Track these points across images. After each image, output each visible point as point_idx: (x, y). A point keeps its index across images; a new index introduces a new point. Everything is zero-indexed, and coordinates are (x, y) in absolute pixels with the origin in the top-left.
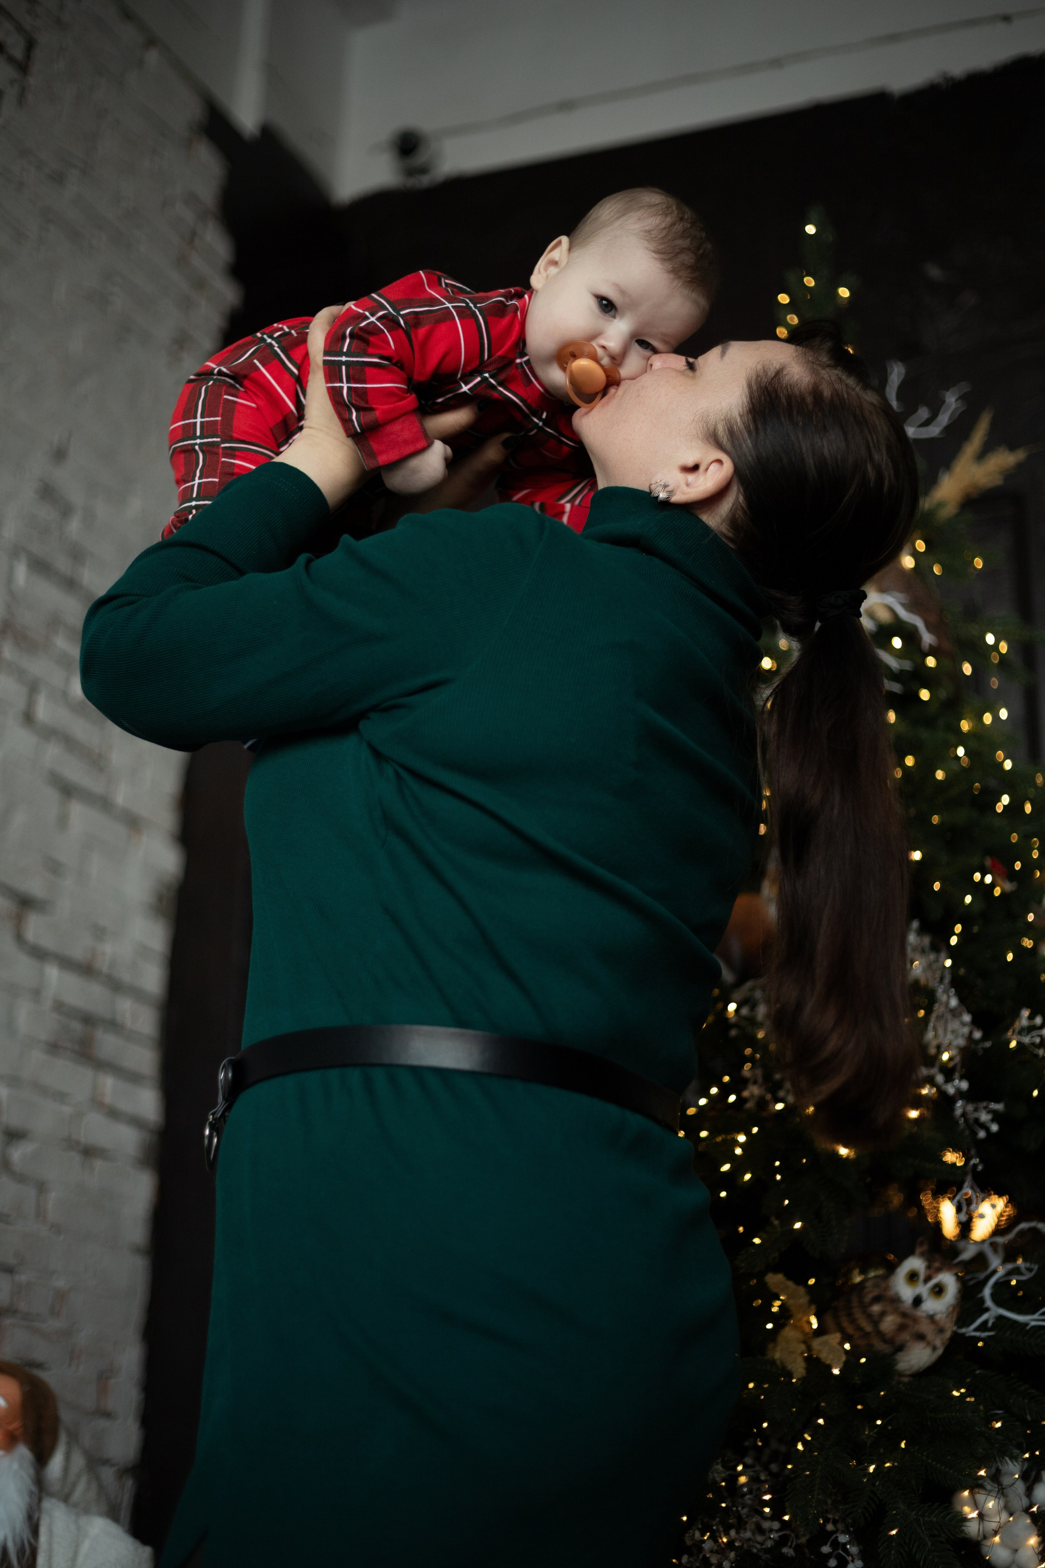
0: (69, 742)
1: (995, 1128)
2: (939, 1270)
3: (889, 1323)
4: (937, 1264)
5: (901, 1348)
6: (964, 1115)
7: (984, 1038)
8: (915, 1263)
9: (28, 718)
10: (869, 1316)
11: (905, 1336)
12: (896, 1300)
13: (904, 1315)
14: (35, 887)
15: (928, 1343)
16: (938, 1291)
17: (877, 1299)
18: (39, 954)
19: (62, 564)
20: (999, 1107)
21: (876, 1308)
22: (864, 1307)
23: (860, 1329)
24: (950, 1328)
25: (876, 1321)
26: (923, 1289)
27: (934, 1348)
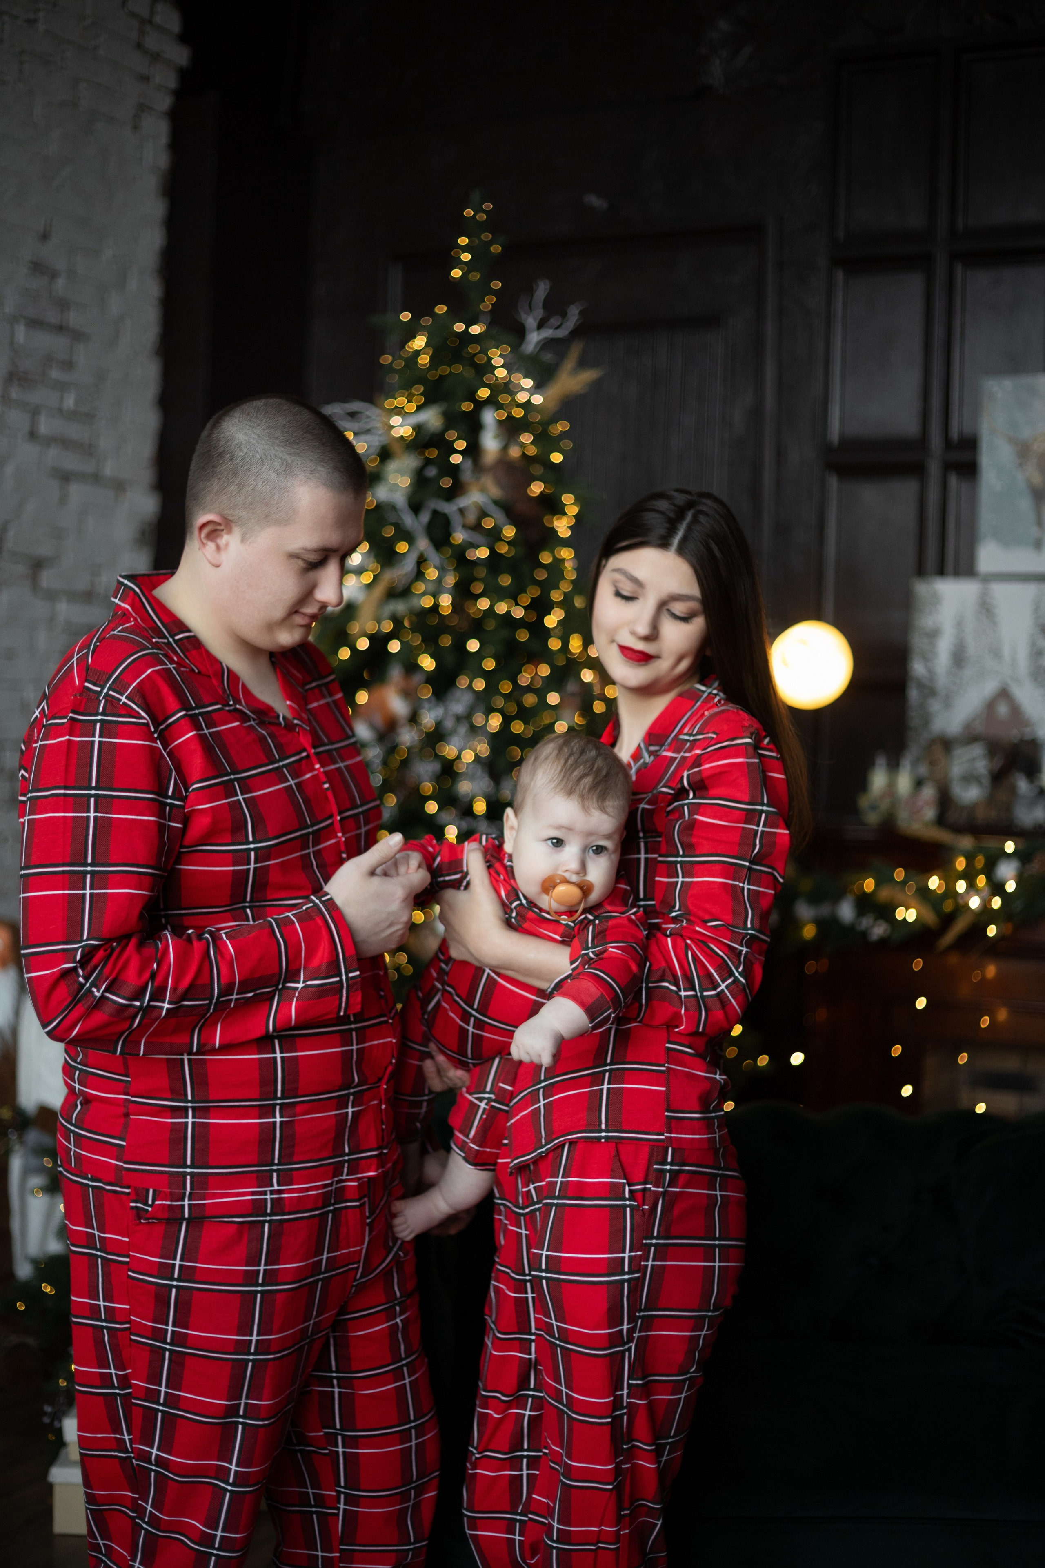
0: (65, 443)
9: (33, 435)
14: (45, 549)
18: (51, 596)
19: (52, 317)
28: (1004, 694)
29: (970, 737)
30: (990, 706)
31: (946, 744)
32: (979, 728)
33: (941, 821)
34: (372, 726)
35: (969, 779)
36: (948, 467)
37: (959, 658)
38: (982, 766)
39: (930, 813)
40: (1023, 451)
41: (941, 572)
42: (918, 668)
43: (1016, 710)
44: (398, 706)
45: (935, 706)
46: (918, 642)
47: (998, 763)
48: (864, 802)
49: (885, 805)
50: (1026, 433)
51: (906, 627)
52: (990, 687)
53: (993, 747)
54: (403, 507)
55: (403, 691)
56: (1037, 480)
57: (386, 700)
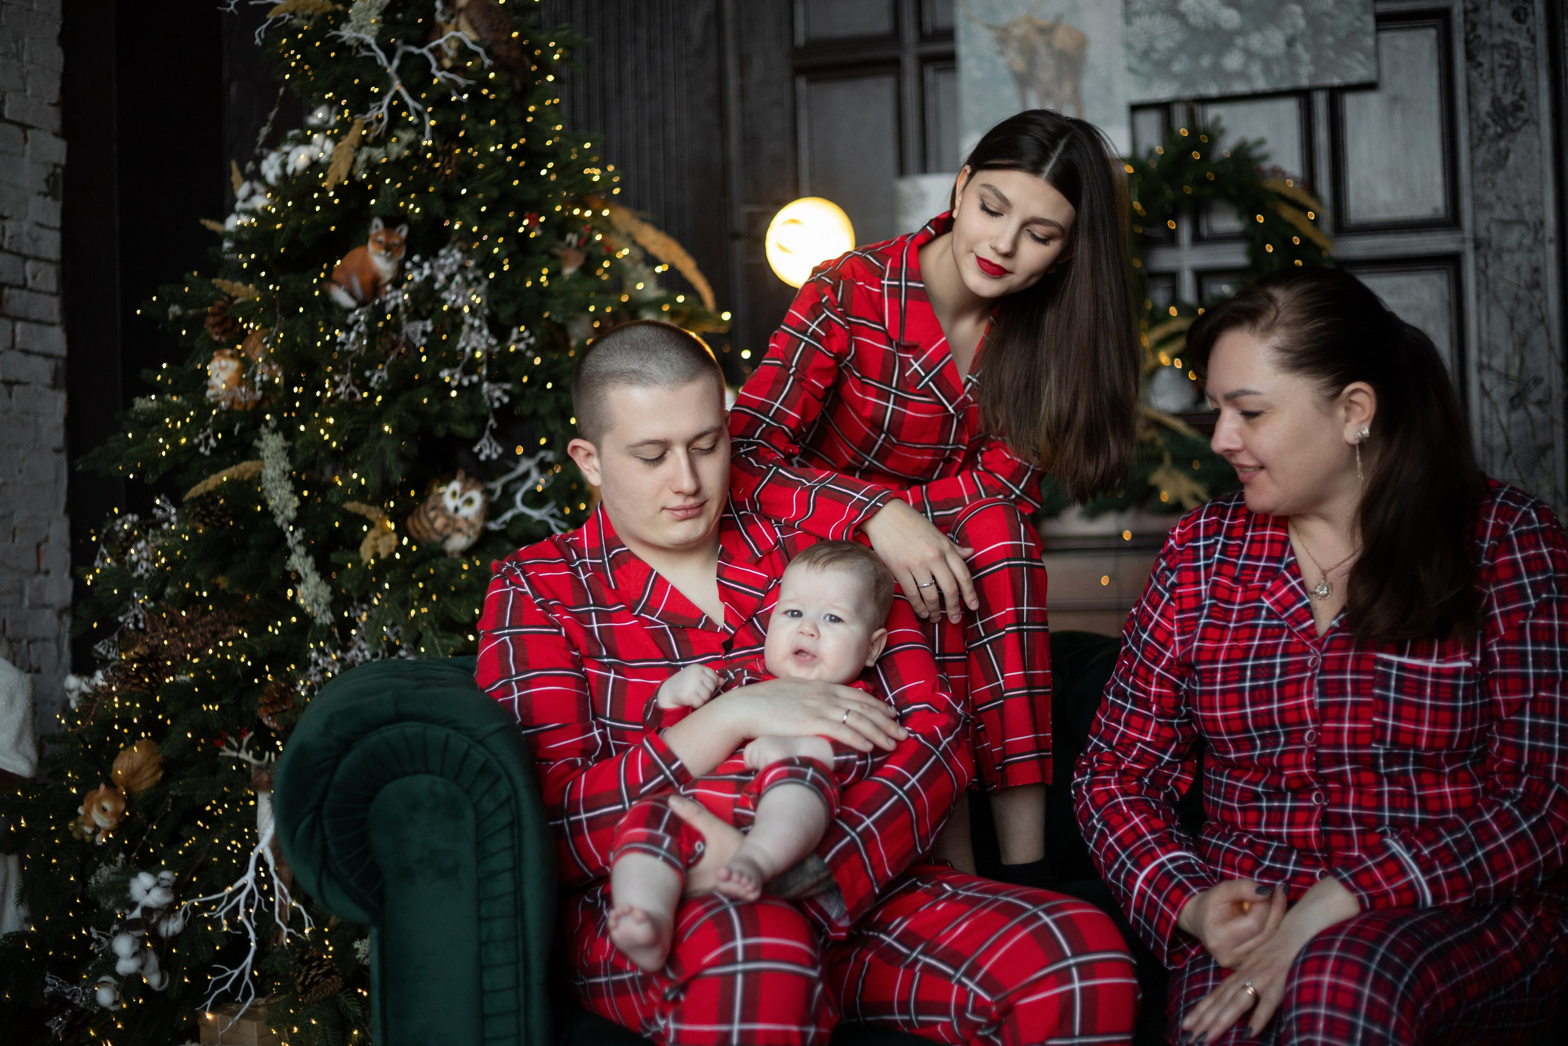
1: (506, 400)
2: (469, 489)
3: (439, 523)
4: (469, 486)
5: (447, 538)
6: (488, 392)
7: (498, 344)
8: (456, 486)
10: (429, 519)
11: (449, 530)
12: (444, 509)
13: (448, 518)
15: (464, 534)
16: (469, 502)
17: (434, 508)
20: (507, 386)
21: (432, 514)
22: (426, 513)
23: (423, 526)
24: (479, 525)
25: (432, 522)
26: (458, 502)
27: (469, 537)
34: (352, 294)
36: (924, 61)
40: (1003, 36)
41: (924, 169)
44: (382, 265)
50: (1005, 18)
54: (374, 47)
55: (388, 248)
56: (1020, 65)
57: (366, 262)
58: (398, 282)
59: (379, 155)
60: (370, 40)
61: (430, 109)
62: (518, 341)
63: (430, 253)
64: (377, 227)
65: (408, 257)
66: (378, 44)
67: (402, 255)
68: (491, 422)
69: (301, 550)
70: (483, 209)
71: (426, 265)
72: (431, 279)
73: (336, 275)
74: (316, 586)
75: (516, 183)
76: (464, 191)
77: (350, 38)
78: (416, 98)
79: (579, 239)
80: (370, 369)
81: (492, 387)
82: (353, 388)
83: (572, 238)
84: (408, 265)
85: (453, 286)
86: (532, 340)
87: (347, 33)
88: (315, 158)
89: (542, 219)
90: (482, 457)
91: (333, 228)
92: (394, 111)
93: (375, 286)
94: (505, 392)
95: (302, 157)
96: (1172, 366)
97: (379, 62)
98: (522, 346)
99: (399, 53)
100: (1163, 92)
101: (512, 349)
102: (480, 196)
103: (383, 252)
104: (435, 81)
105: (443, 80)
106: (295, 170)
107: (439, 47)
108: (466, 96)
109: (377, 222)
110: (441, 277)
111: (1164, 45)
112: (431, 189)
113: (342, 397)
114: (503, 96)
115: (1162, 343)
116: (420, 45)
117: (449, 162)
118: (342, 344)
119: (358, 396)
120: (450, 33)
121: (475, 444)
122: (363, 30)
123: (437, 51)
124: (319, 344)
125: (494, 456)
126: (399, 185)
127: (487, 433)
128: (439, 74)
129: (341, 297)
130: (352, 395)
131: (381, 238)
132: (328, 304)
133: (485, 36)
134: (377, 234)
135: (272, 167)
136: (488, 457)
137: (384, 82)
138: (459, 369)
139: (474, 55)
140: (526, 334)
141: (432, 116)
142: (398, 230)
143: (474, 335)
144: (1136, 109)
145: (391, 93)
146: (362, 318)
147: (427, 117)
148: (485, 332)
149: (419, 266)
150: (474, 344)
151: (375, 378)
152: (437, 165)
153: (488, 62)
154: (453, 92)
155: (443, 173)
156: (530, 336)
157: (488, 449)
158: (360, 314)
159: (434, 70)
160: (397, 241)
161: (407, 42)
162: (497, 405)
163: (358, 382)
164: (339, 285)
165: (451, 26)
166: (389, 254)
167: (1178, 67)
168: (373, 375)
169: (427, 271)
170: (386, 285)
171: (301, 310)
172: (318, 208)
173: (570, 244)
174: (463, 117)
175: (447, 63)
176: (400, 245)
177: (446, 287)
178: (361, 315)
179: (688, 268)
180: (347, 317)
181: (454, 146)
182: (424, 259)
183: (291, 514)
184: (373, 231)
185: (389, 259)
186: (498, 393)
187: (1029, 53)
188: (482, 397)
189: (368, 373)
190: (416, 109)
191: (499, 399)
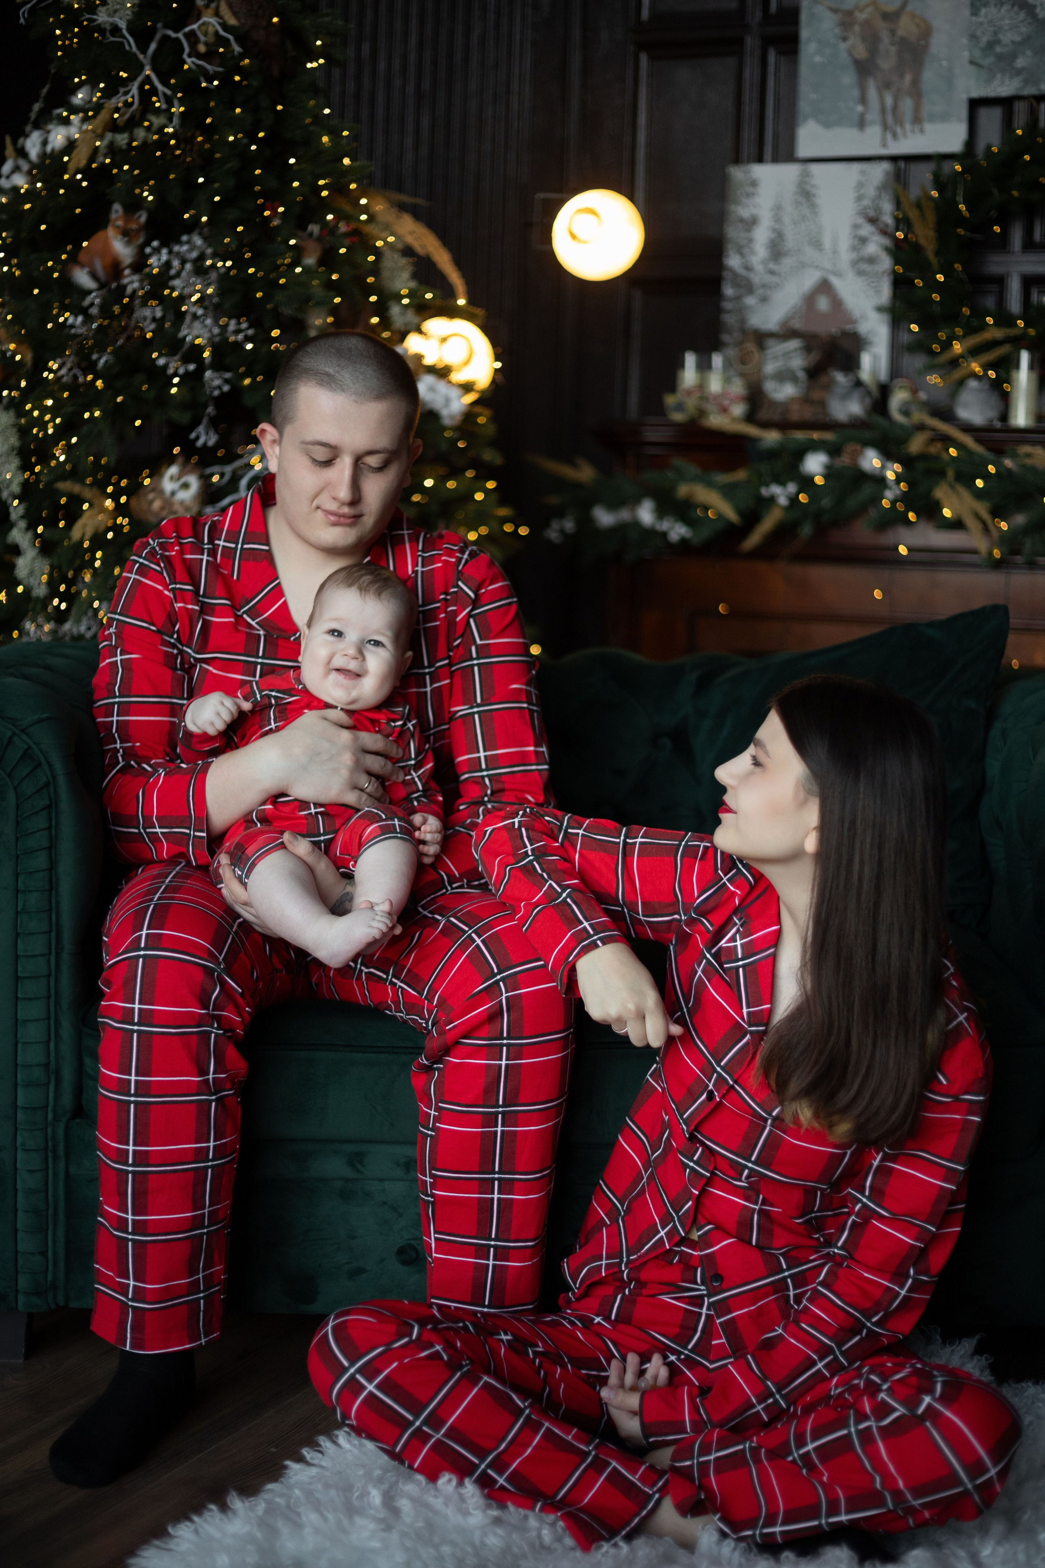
1: (225, 388)
2: (190, 472)
3: (156, 505)
4: (187, 469)
6: (210, 380)
7: (219, 333)
8: (174, 470)
10: (147, 501)
12: (163, 492)
13: (165, 500)
16: (186, 486)
17: (153, 490)
20: (228, 375)
21: (150, 496)
22: (146, 495)
23: (141, 508)
24: (195, 509)
26: (176, 485)
28: (824, 287)
29: (787, 333)
30: (810, 299)
31: (761, 338)
32: (797, 324)
33: (750, 418)
35: (783, 376)
36: (767, 42)
37: (777, 250)
38: (798, 363)
39: (738, 410)
40: (847, 20)
41: (759, 157)
42: (733, 261)
43: (837, 303)
44: (122, 250)
45: (750, 301)
46: (732, 232)
47: (815, 356)
48: (670, 400)
49: (691, 403)
51: (721, 218)
52: (809, 280)
53: (810, 341)
54: (125, 32)
55: (126, 233)
56: (861, 52)
57: (107, 246)
58: (139, 265)
59: (122, 139)
60: (123, 25)
61: (179, 95)
62: (237, 332)
63: (169, 239)
64: (117, 212)
65: (147, 243)
66: (129, 30)
67: (141, 240)
68: (210, 410)
69: (22, 524)
70: (217, 199)
71: (164, 251)
72: (168, 265)
73: (82, 257)
74: (34, 559)
75: (258, 172)
76: (201, 180)
77: (105, 23)
78: (165, 84)
79: (322, 230)
80: (98, 352)
81: (216, 374)
82: (76, 371)
83: (314, 228)
84: (148, 250)
85: (184, 274)
86: (250, 332)
87: (102, 17)
88: (72, 139)
89: (281, 209)
90: (200, 443)
91: (78, 211)
92: (146, 96)
93: (115, 269)
94: (227, 381)
95: (59, 137)
96: (986, 374)
97: (127, 48)
98: (240, 337)
99: (158, 36)
100: (1004, 88)
101: (232, 339)
102: (216, 185)
103: (120, 237)
104: (186, 67)
105: (194, 67)
106: (53, 150)
107: (193, 32)
108: (216, 83)
109: (117, 207)
110: (176, 263)
111: (1008, 37)
112: (172, 176)
113: (65, 379)
114: (255, 83)
115: (974, 352)
116: (176, 31)
117: (191, 150)
118: (72, 326)
119: (81, 380)
120: (208, 19)
121: (192, 431)
122: (117, 14)
123: (192, 37)
124: (50, 326)
125: (211, 443)
126: (136, 172)
127: (205, 421)
128: (189, 60)
129: (83, 278)
130: (75, 377)
131: (120, 223)
132: (68, 287)
133: (243, 21)
134: (116, 219)
135: (34, 145)
136: (205, 444)
137: (135, 68)
138: (177, 357)
139: (225, 43)
140: (244, 326)
141: (182, 102)
142: (137, 215)
143: (197, 324)
144: (975, 104)
145: (140, 79)
146: (97, 301)
147: (176, 103)
148: (209, 321)
149: (157, 251)
150: (196, 332)
151: (102, 361)
152: (178, 152)
153: (237, 49)
154: (202, 79)
155: (184, 161)
156: (248, 329)
157: (205, 437)
158: (96, 297)
159: (185, 56)
160: (134, 226)
161: (166, 27)
162: (216, 393)
163: (84, 364)
164: (82, 266)
165: (210, 11)
166: (126, 239)
167: (1020, 62)
168: (99, 358)
169: (164, 257)
170: (124, 269)
171: (36, 291)
172: (62, 191)
173: (311, 235)
174: (212, 104)
175: (202, 48)
176: (138, 231)
177: (178, 275)
178: (95, 299)
179: (443, 260)
180: (84, 299)
181: (198, 133)
182: (164, 244)
183: (16, 488)
184: (113, 216)
185: (128, 243)
186: (217, 382)
187: (872, 41)
188: (204, 385)
189: (95, 357)
190: (165, 94)
191: (219, 387)
